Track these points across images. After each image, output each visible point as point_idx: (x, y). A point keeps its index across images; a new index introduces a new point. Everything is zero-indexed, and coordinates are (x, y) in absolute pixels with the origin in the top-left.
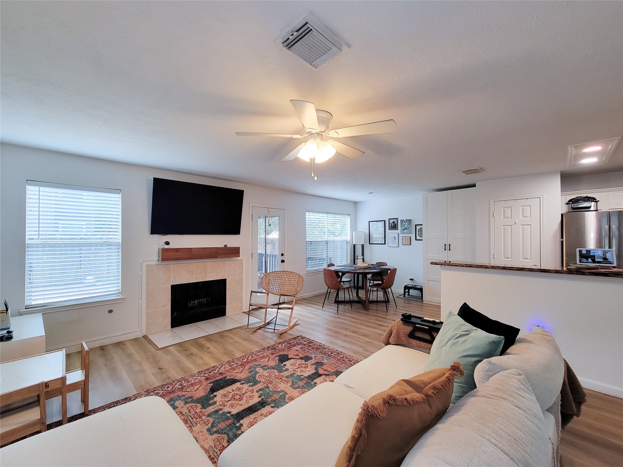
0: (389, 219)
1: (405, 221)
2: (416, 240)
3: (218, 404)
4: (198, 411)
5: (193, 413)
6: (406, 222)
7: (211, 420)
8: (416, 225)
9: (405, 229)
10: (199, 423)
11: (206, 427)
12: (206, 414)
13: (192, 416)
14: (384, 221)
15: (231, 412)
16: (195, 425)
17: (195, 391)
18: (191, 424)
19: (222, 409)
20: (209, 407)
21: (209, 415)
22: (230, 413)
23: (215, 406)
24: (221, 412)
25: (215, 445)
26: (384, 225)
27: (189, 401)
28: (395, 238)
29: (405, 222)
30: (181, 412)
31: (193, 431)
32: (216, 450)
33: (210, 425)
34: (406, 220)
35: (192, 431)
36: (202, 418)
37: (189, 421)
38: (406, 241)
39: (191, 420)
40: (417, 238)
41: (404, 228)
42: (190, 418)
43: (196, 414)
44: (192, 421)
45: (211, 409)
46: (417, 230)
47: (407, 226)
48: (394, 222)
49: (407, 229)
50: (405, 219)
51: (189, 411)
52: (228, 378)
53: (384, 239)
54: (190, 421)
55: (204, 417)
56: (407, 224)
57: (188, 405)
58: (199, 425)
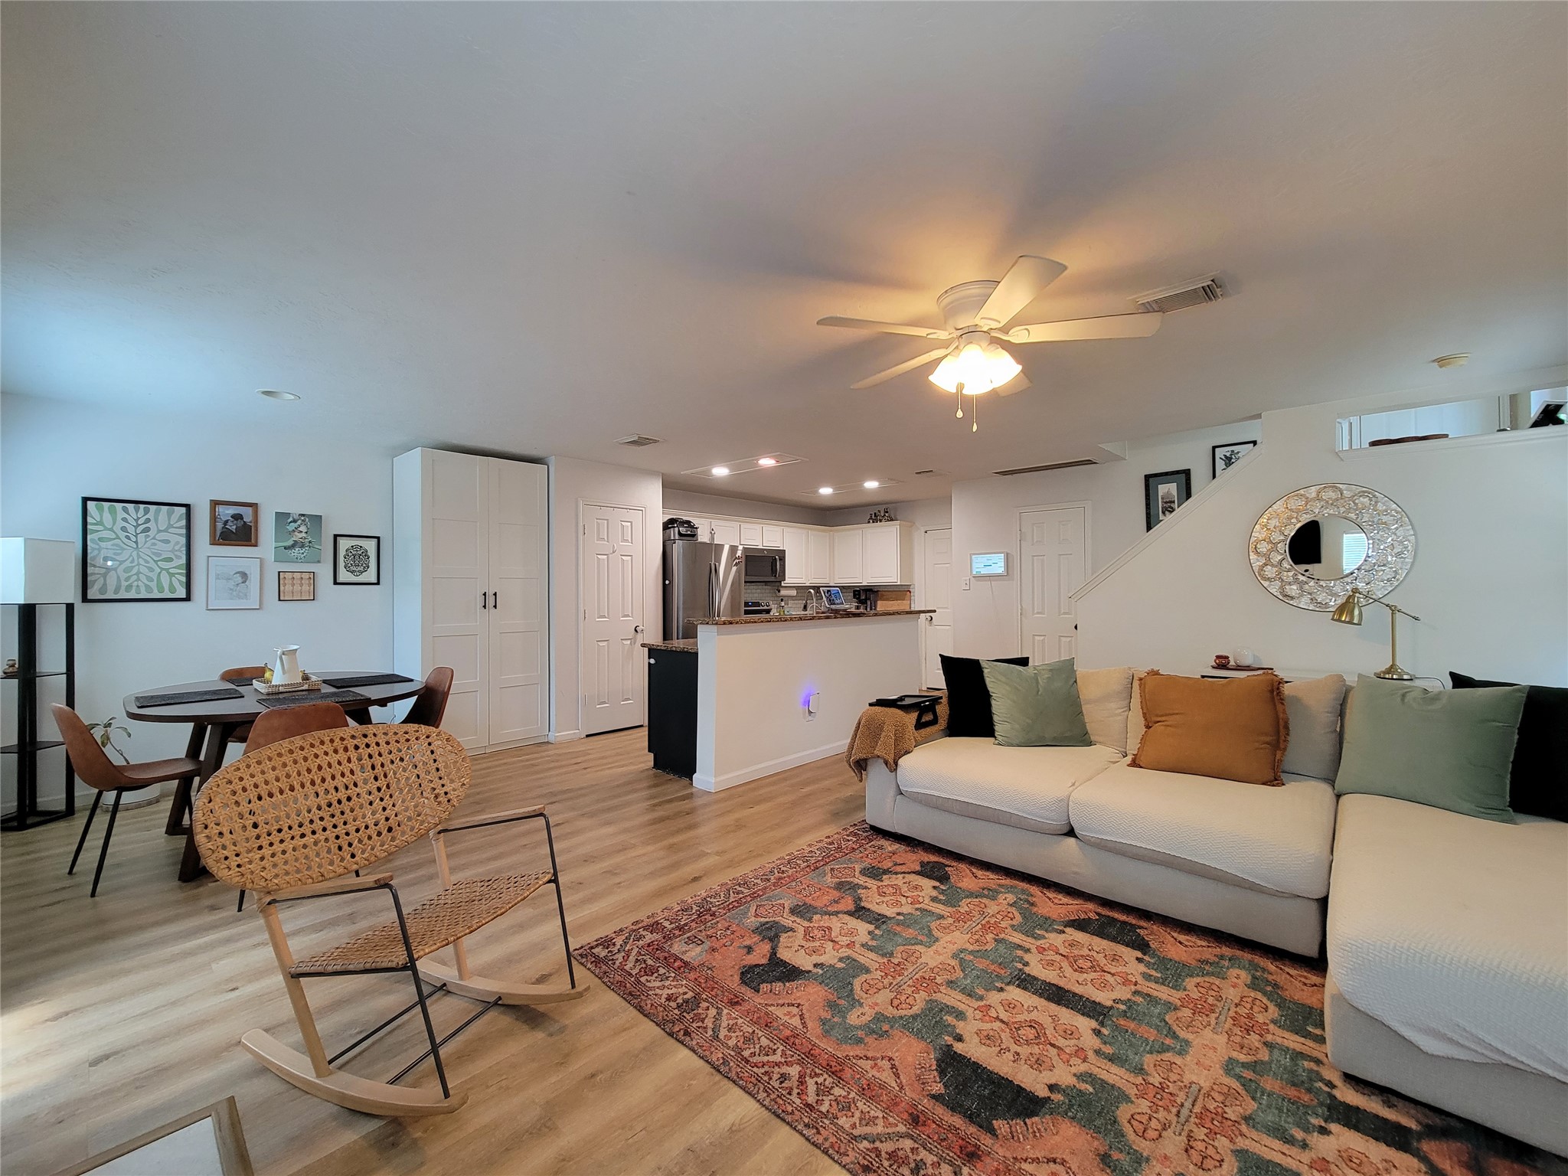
0: (215, 504)
1: (296, 517)
2: (335, 583)
3: (1083, 1068)
4: (1144, 1105)
5: (1161, 1115)
6: (299, 522)
7: (1149, 1060)
8: (336, 536)
9: (293, 546)
10: (1182, 1082)
11: (1178, 1060)
12: (1139, 1080)
13: (1174, 1110)
14: (183, 510)
15: (1094, 1030)
16: (1195, 1088)
17: (1063, 1162)
18: (1201, 1097)
19: (1098, 1052)
20: (1111, 1081)
21: (1140, 1070)
22: (1097, 1033)
23: (1095, 1071)
24: (1108, 1050)
25: (1205, 1027)
26: (184, 522)
27: (1121, 1156)
28: (244, 576)
29: (295, 521)
30: (1186, 1151)
31: (1212, 1081)
32: (1213, 1022)
33: (1168, 1056)
34: (303, 515)
35: (1214, 1084)
36: (1160, 1083)
37: (1197, 1109)
38: (297, 588)
39: (1188, 1105)
40: (341, 579)
41: (290, 543)
42: (1185, 1112)
43: (1160, 1103)
44: (1190, 1100)
45: (1115, 1075)
46: (342, 553)
47: (304, 535)
48: (237, 517)
49: (303, 546)
50: (295, 510)
51: (1164, 1129)
52: (938, 1088)
53: (184, 579)
54: (1193, 1106)
55: (1156, 1080)
56: (303, 528)
57: (1143, 1146)
58: (1189, 1077)
